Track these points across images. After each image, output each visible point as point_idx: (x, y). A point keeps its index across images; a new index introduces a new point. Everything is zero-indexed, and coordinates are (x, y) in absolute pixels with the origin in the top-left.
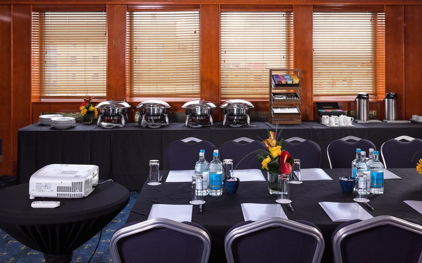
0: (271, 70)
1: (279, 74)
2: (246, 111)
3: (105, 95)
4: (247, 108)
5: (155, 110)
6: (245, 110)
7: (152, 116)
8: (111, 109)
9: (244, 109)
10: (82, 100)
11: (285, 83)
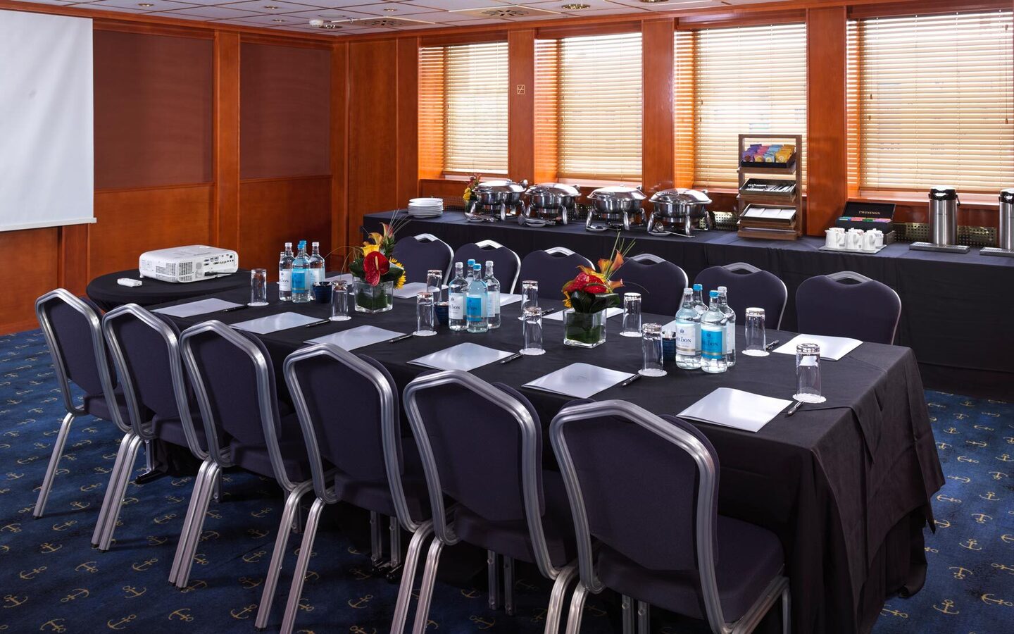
0: (741, 137)
1: (764, 144)
2: (690, 208)
3: (506, 172)
4: (692, 204)
5: (549, 198)
6: (688, 207)
7: (544, 208)
8: (489, 193)
9: (686, 206)
10: (467, 179)
11: (760, 161)
